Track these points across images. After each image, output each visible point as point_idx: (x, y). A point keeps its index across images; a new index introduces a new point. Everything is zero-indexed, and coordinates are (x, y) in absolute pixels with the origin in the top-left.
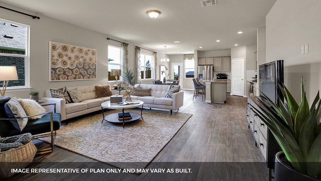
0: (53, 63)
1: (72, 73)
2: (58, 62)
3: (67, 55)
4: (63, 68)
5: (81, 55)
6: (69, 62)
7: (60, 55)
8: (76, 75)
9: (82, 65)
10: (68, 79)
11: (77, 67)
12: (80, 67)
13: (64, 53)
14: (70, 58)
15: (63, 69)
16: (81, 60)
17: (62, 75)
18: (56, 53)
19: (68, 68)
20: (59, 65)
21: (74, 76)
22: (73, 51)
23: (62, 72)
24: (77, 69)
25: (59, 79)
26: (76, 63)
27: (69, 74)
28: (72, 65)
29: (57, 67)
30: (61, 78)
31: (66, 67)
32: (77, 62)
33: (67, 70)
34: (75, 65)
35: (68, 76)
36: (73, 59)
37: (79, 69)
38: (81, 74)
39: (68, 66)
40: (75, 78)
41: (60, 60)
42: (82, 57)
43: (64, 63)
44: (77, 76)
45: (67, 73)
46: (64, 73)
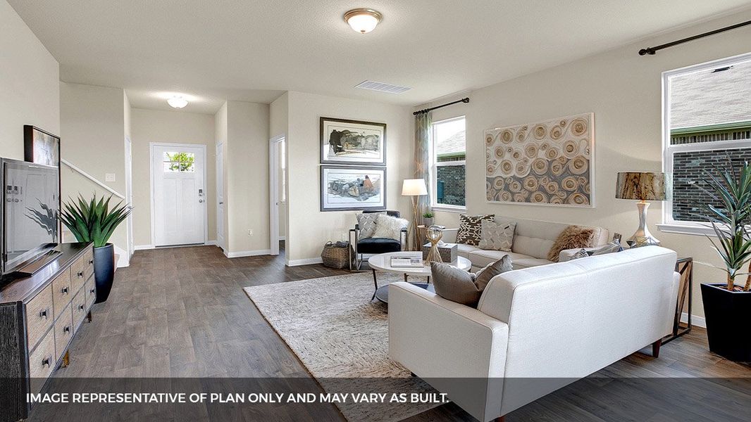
0: (490, 170)
1: (523, 187)
2: (496, 167)
3: (510, 150)
4: (504, 176)
5: (541, 142)
6: (514, 163)
7: (499, 153)
8: (531, 193)
9: (546, 168)
10: (513, 200)
11: (532, 173)
12: (539, 172)
13: (505, 146)
14: (516, 155)
15: (505, 179)
16: (542, 154)
17: (503, 192)
18: (492, 150)
19: (514, 177)
20: (499, 172)
21: (526, 195)
22: (521, 137)
23: (503, 186)
24: (533, 178)
25: (498, 200)
26: (529, 164)
27: (515, 191)
28: (521, 169)
29: (494, 177)
30: (501, 199)
31: (509, 176)
32: (531, 161)
33: (512, 181)
34: (527, 170)
35: (513, 194)
36: (523, 155)
37: (537, 177)
38: (541, 189)
39: (514, 173)
40: (528, 200)
41: (499, 161)
42: (544, 146)
43: (507, 166)
44: (533, 195)
45: (511, 188)
46: (507, 188)
